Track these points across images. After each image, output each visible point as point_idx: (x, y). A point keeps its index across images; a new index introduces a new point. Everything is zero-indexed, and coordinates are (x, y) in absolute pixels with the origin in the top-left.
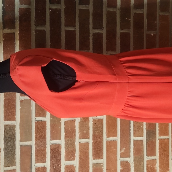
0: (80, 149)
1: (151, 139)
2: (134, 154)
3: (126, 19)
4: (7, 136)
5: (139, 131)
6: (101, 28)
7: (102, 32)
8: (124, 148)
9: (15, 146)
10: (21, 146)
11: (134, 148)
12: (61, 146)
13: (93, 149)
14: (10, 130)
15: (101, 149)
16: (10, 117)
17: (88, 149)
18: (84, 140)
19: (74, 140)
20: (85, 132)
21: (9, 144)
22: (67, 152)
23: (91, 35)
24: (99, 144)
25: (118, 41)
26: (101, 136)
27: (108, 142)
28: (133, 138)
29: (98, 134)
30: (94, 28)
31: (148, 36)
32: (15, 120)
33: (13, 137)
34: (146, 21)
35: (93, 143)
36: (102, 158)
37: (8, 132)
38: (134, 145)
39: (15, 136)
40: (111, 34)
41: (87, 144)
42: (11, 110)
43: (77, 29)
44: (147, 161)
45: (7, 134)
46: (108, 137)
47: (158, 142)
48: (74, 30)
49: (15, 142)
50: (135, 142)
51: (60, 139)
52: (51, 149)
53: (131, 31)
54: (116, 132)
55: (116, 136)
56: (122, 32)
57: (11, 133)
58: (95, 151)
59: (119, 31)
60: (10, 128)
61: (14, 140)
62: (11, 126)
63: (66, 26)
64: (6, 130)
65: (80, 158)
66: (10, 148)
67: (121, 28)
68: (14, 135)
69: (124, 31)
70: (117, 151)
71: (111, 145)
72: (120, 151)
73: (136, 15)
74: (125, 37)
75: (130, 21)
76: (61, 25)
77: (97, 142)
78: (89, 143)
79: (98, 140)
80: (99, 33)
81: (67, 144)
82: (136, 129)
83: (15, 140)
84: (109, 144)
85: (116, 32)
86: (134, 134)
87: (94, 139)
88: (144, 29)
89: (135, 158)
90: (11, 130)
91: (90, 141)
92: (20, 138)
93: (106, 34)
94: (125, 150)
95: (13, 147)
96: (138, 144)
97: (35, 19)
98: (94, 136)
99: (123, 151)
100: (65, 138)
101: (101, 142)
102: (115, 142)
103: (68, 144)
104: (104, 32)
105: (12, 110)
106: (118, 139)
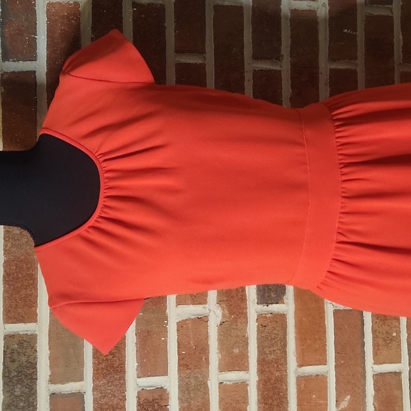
0: (221, 400)
3: (346, 31)
4: (13, 366)
5: (387, 345)
6: (276, 56)
7: (277, 68)
8: (349, 397)
9: (36, 397)
10: (53, 395)
11: (375, 397)
12: (168, 394)
13: (259, 402)
14: (20, 350)
15: (282, 400)
16: (20, 310)
17: (245, 400)
18: (233, 376)
19: (206, 376)
20: (236, 351)
21: (18, 391)
23: (248, 76)
24: (276, 387)
25: (324, 91)
26: (281, 362)
27: (303, 381)
28: (372, 368)
29: (273, 356)
30: (256, 57)
32: (36, 321)
33: (32, 371)
34: (401, 37)
35: (259, 382)
37: (15, 356)
38: (377, 389)
39: (36, 368)
40: (305, 74)
41: (243, 386)
42: (23, 292)
43: (209, 60)
45: (13, 361)
46: (300, 366)
48: (200, 64)
49: (35, 384)
50: (379, 377)
51: (165, 373)
52: (139, 404)
53: (359, 65)
54: (325, 351)
55: (323, 361)
56: (334, 66)
57: (24, 359)
58: (267, 406)
60: (20, 344)
61: (32, 379)
62: (25, 338)
63: (178, 51)
64: (9, 351)
66: (22, 404)
67: (332, 57)
68: (33, 366)
69: (340, 66)
70: (327, 405)
71: (311, 389)
72: (337, 405)
73: (370, 20)
75: (355, 36)
76: (164, 49)
77: (270, 380)
78: (247, 385)
79: (272, 374)
80: (270, 70)
81: (184, 389)
82: (381, 342)
83: (36, 379)
84: (305, 387)
85: (317, 67)
86: (375, 354)
87: (261, 371)
88: (395, 58)
90: (24, 350)
91: (252, 377)
92: (49, 373)
93: (291, 74)
94: (351, 402)
95: (31, 400)
96: (388, 384)
97: (93, 32)
98: (262, 362)
99: (344, 404)
100: (179, 370)
101: (282, 380)
102: (321, 380)
103: (188, 389)
104: (284, 67)
105: (28, 292)
106: (329, 369)
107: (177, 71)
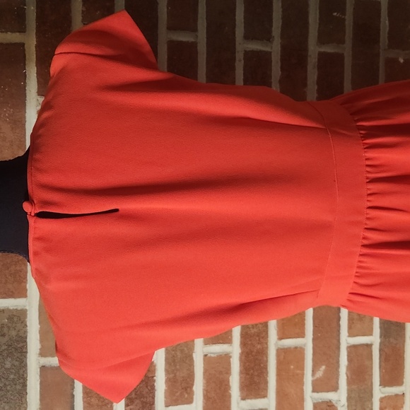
0: (205, 371)
1: (392, 340)
2: (349, 383)
3: (335, 14)
4: (3, 340)
5: (361, 319)
6: (266, 36)
7: (268, 49)
8: (324, 367)
9: (26, 370)
10: (43, 368)
11: (349, 368)
12: (155, 366)
13: (241, 372)
14: (10, 325)
15: (263, 371)
16: (10, 286)
17: (228, 371)
18: (217, 349)
19: (191, 350)
21: (8, 364)
22: (171, 382)
23: (240, 56)
24: (257, 359)
25: (312, 75)
26: (263, 335)
27: (283, 353)
28: (346, 340)
29: (255, 330)
30: (247, 37)
31: (391, 62)
32: (26, 296)
33: (21, 345)
34: (387, 22)
35: (242, 354)
36: (265, 396)
37: (5, 330)
38: (350, 360)
39: (26, 342)
40: (294, 56)
41: (226, 358)
42: (13, 268)
43: (201, 38)
44: (382, 400)
45: (3, 335)
46: (280, 338)
48: (192, 42)
49: (26, 357)
50: (353, 349)
53: (347, 50)
54: (303, 325)
55: (302, 335)
56: (322, 50)
57: (13, 333)
58: (248, 376)
59: (314, 49)
60: (11, 318)
61: (21, 352)
62: (15, 313)
63: (171, 28)
65: (207, 397)
66: (12, 376)
67: (322, 40)
68: (23, 339)
69: (329, 49)
70: (303, 374)
71: (290, 359)
72: (313, 375)
74: (330, 65)
75: (344, 20)
76: (156, 25)
77: (252, 352)
78: (230, 357)
79: (254, 346)
80: (261, 51)
81: (171, 361)
83: (26, 352)
84: (284, 358)
85: (306, 50)
86: (350, 328)
87: (244, 344)
88: (381, 44)
89: (350, 391)
90: (14, 325)
91: (235, 349)
92: (39, 346)
93: (281, 56)
94: (325, 372)
95: (21, 372)
96: (359, 355)
97: (83, 5)
98: (245, 336)
99: (320, 374)
101: (263, 352)
102: (299, 352)
103: (174, 361)
104: (275, 49)
105: (18, 268)
106: (307, 342)
107: (169, 48)
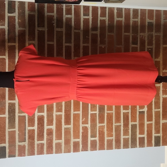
0: (56, 118)
1: (102, 113)
2: (91, 122)
3: (87, 37)
4: (10, 110)
5: (94, 107)
6: (70, 42)
7: (71, 45)
9: (15, 116)
10: (19, 116)
11: (91, 119)
13: (64, 119)
15: (70, 119)
16: (12, 98)
17: (61, 119)
18: (59, 113)
19: (53, 113)
20: (60, 108)
21: (11, 115)
22: (48, 120)
23: (64, 47)
24: (68, 116)
25: (81, 51)
26: (70, 110)
27: (74, 115)
28: (90, 112)
29: (68, 109)
30: (66, 43)
31: (101, 48)
32: (15, 100)
33: (14, 111)
34: (99, 38)
35: (65, 115)
36: (70, 125)
37: (11, 107)
38: (91, 117)
40: (77, 47)
41: (61, 115)
42: (12, 94)
43: (55, 43)
44: (99, 127)
45: (10, 108)
46: (74, 111)
47: (106, 115)
48: (53, 44)
49: (15, 113)
50: (91, 114)
51: (44, 112)
52: (38, 118)
53: (90, 45)
54: (80, 108)
55: (79, 111)
56: (84, 45)
57: (12, 108)
58: (66, 120)
59: (82, 45)
60: (12, 105)
63: (48, 41)
64: (9, 106)
65: (56, 124)
66: (12, 118)
67: (83, 43)
68: (14, 110)
69: (85, 45)
70: (80, 120)
71: (76, 116)
72: (82, 120)
74: (86, 48)
75: (89, 38)
76: (44, 41)
77: (67, 114)
80: (69, 46)
81: (48, 116)
82: (92, 107)
85: (80, 45)
86: (91, 109)
87: (65, 112)
88: (98, 43)
89: (91, 124)
91: (63, 113)
92: (18, 111)
93: (74, 47)
94: (85, 119)
96: (93, 116)
97: (28, 37)
98: (65, 110)
99: (84, 120)
100: (47, 111)
101: (70, 114)
102: (79, 115)
104: (72, 45)
105: (14, 94)
106: (81, 112)
107: (47, 45)
